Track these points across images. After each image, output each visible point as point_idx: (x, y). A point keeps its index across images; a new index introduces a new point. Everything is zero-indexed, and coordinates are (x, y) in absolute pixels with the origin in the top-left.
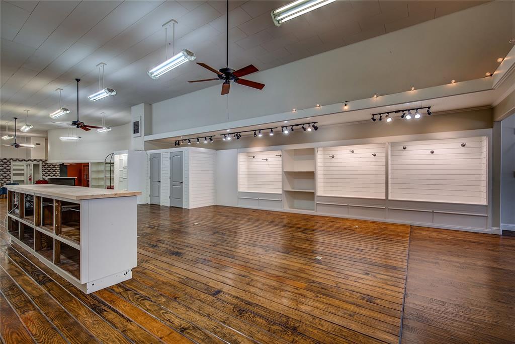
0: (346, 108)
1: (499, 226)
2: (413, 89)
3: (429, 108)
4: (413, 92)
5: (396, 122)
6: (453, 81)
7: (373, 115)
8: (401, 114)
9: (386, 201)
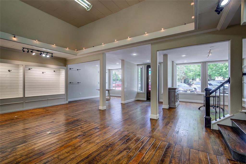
0: (15, 39)
1: (68, 101)
2: (54, 45)
3: (52, 54)
4: (54, 46)
5: (37, 56)
6: (68, 48)
7: (23, 48)
8: (40, 53)
9: (24, 98)
